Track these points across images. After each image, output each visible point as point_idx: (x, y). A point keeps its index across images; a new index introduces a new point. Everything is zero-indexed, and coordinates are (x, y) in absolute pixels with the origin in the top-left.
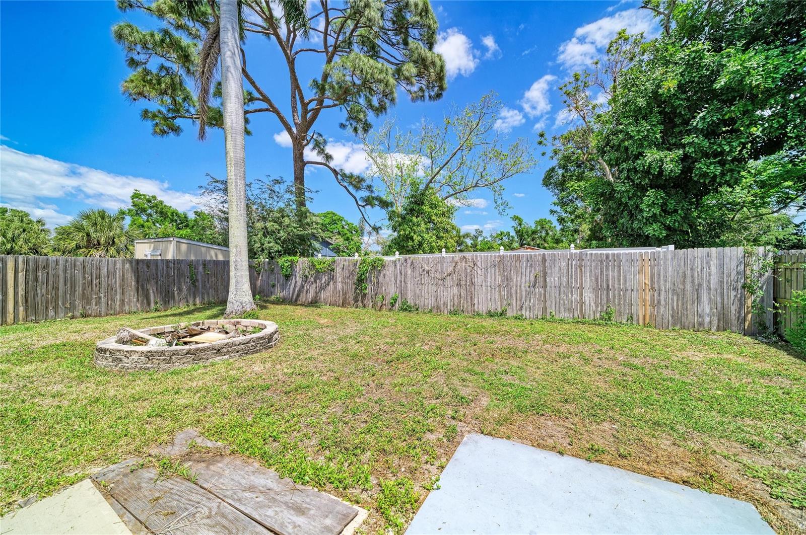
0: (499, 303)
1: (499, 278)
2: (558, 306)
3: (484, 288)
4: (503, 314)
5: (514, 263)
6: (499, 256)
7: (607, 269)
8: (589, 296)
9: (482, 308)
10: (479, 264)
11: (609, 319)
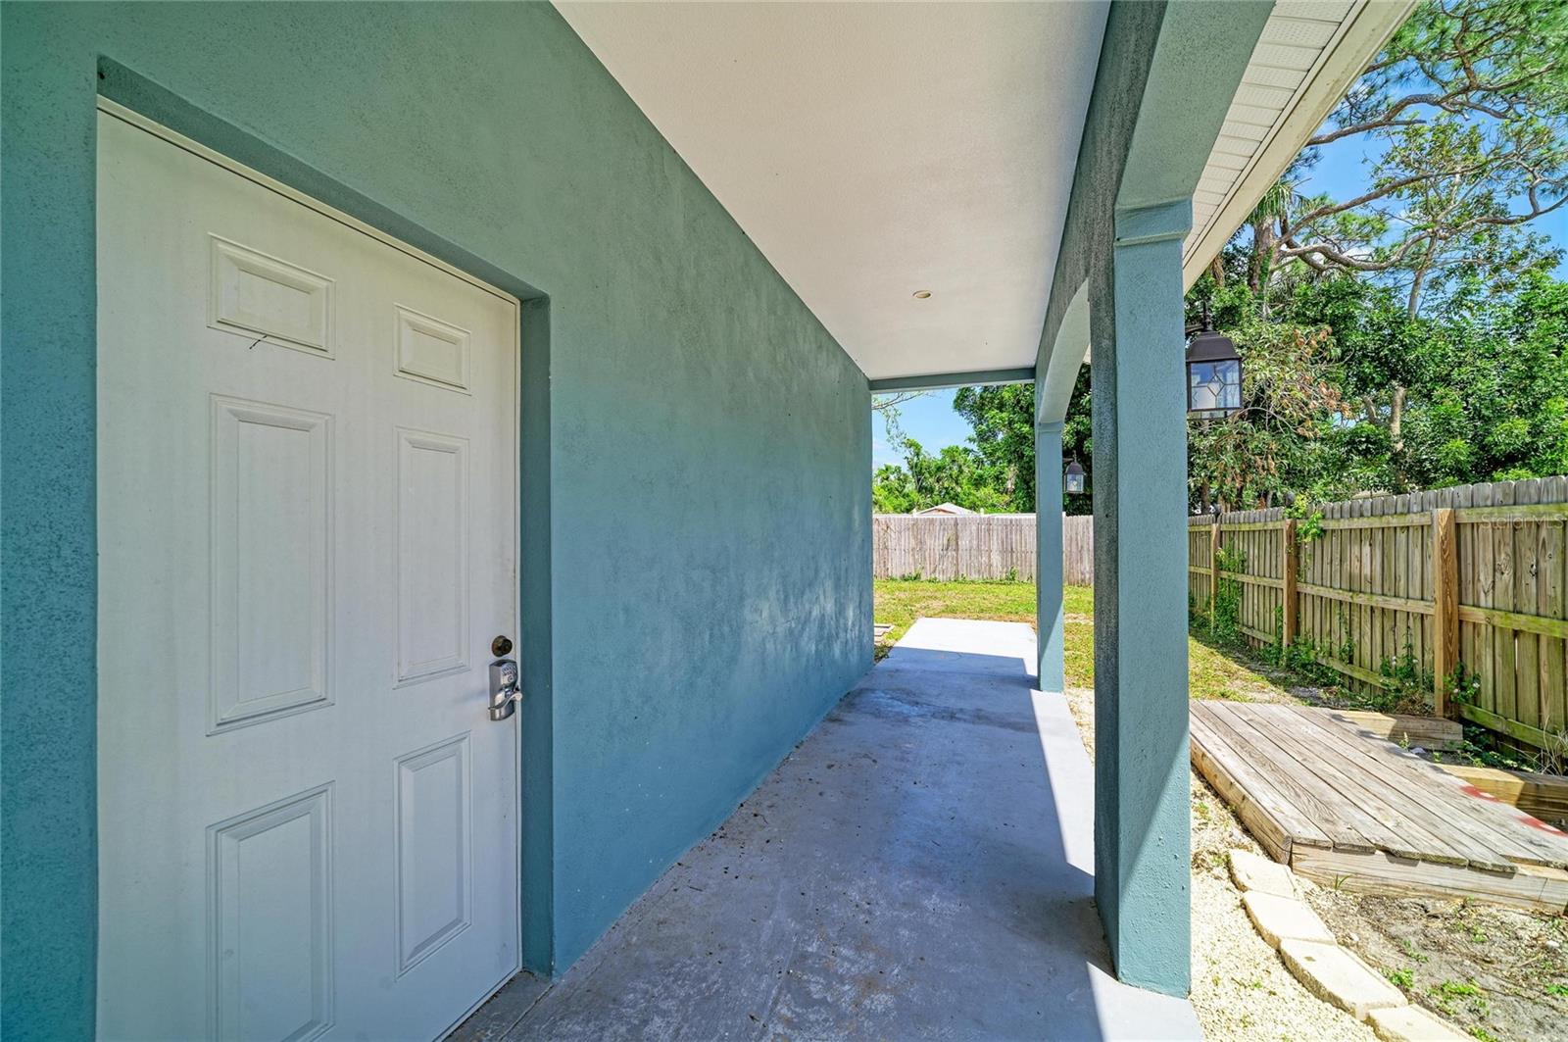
0: (913, 567)
1: (913, 542)
2: (969, 567)
3: (897, 552)
4: (917, 578)
5: (927, 527)
6: (913, 520)
7: (1011, 533)
8: (996, 559)
9: (896, 573)
10: (892, 527)
11: (1013, 579)
